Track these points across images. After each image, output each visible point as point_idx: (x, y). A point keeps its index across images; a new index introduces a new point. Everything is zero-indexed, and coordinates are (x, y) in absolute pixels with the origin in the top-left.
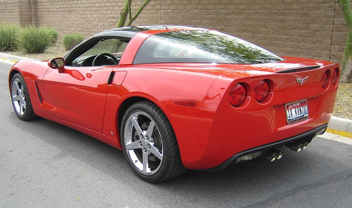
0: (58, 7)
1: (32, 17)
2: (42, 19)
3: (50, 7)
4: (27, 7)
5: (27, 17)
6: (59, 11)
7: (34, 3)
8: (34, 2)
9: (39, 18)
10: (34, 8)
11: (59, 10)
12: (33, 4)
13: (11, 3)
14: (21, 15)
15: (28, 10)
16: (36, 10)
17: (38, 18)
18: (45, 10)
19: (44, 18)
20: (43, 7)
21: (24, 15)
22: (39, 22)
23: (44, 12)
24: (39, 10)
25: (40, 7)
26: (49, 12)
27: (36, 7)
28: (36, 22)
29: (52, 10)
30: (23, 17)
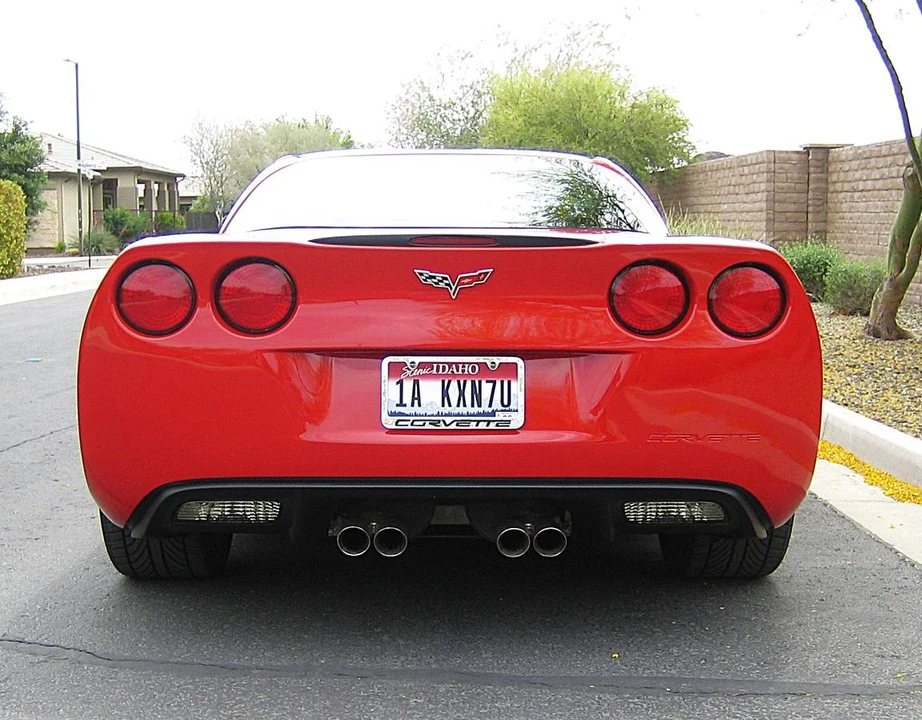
0: (876, 174)
1: (810, 209)
2: (838, 215)
3: (858, 175)
4: (796, 175)
5: (792, 207)
6: (879, 190)
7: (820, 164)
8: (819, 160)
9: (829, 214)
10: (818, 180)
11: (879, 184)
12: (818, 167)
13: (752, 164)
14: (772, 201)
15: (798, 186)
16: (823, 185)
17: (827, 213)
18: (847, 186)
19: (841, 214)
20: (842, 176)
21: (784, 202)
22: (830, 228)
23: (843, 194)
24: (831, 188)
25: (834, 178)
26: (855, 191)
27: (824, 176)
28: (821, 226)
29: (861, 186)
30: (778, 207)
